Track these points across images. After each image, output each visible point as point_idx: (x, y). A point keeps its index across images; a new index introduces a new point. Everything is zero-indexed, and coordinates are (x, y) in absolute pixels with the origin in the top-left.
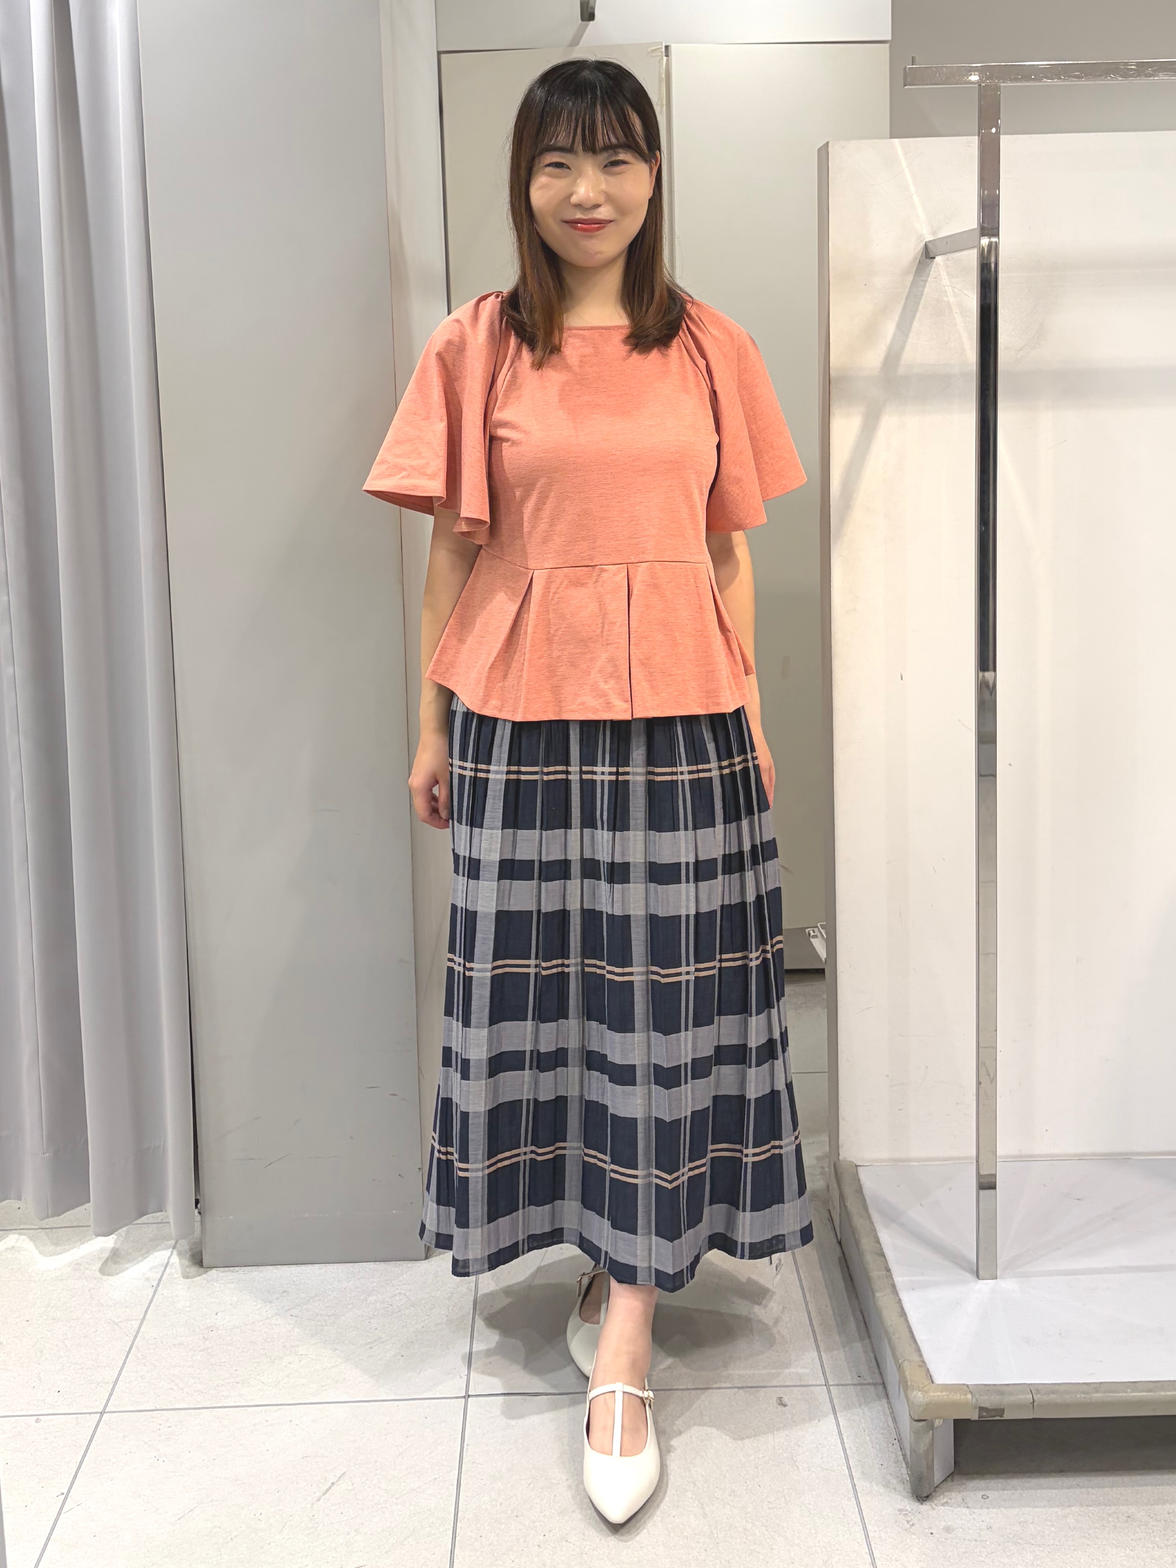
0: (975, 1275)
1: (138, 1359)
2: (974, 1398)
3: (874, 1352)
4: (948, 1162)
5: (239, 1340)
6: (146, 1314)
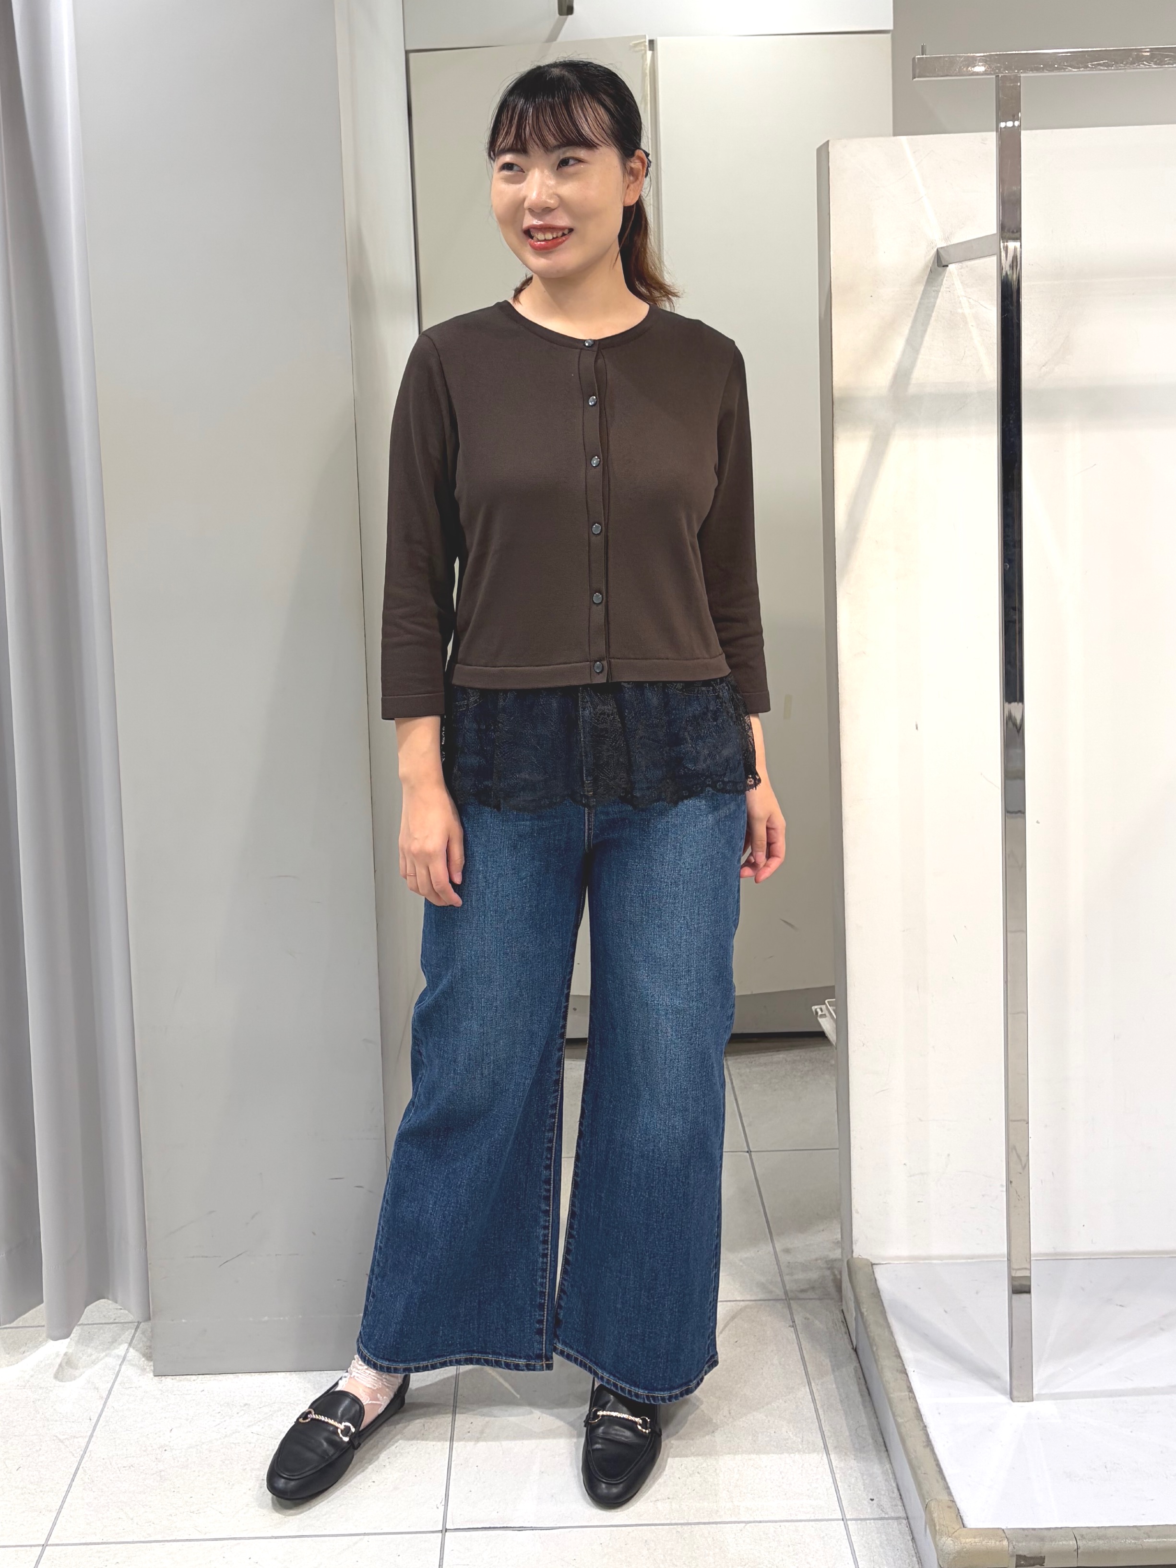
0: (1009, 1396)
1: (84, 1483)
2: (1011, 1545)
3: (895, 1478)
4: (974, 1261)
5: (195, 1462)
6: (94, 1430)
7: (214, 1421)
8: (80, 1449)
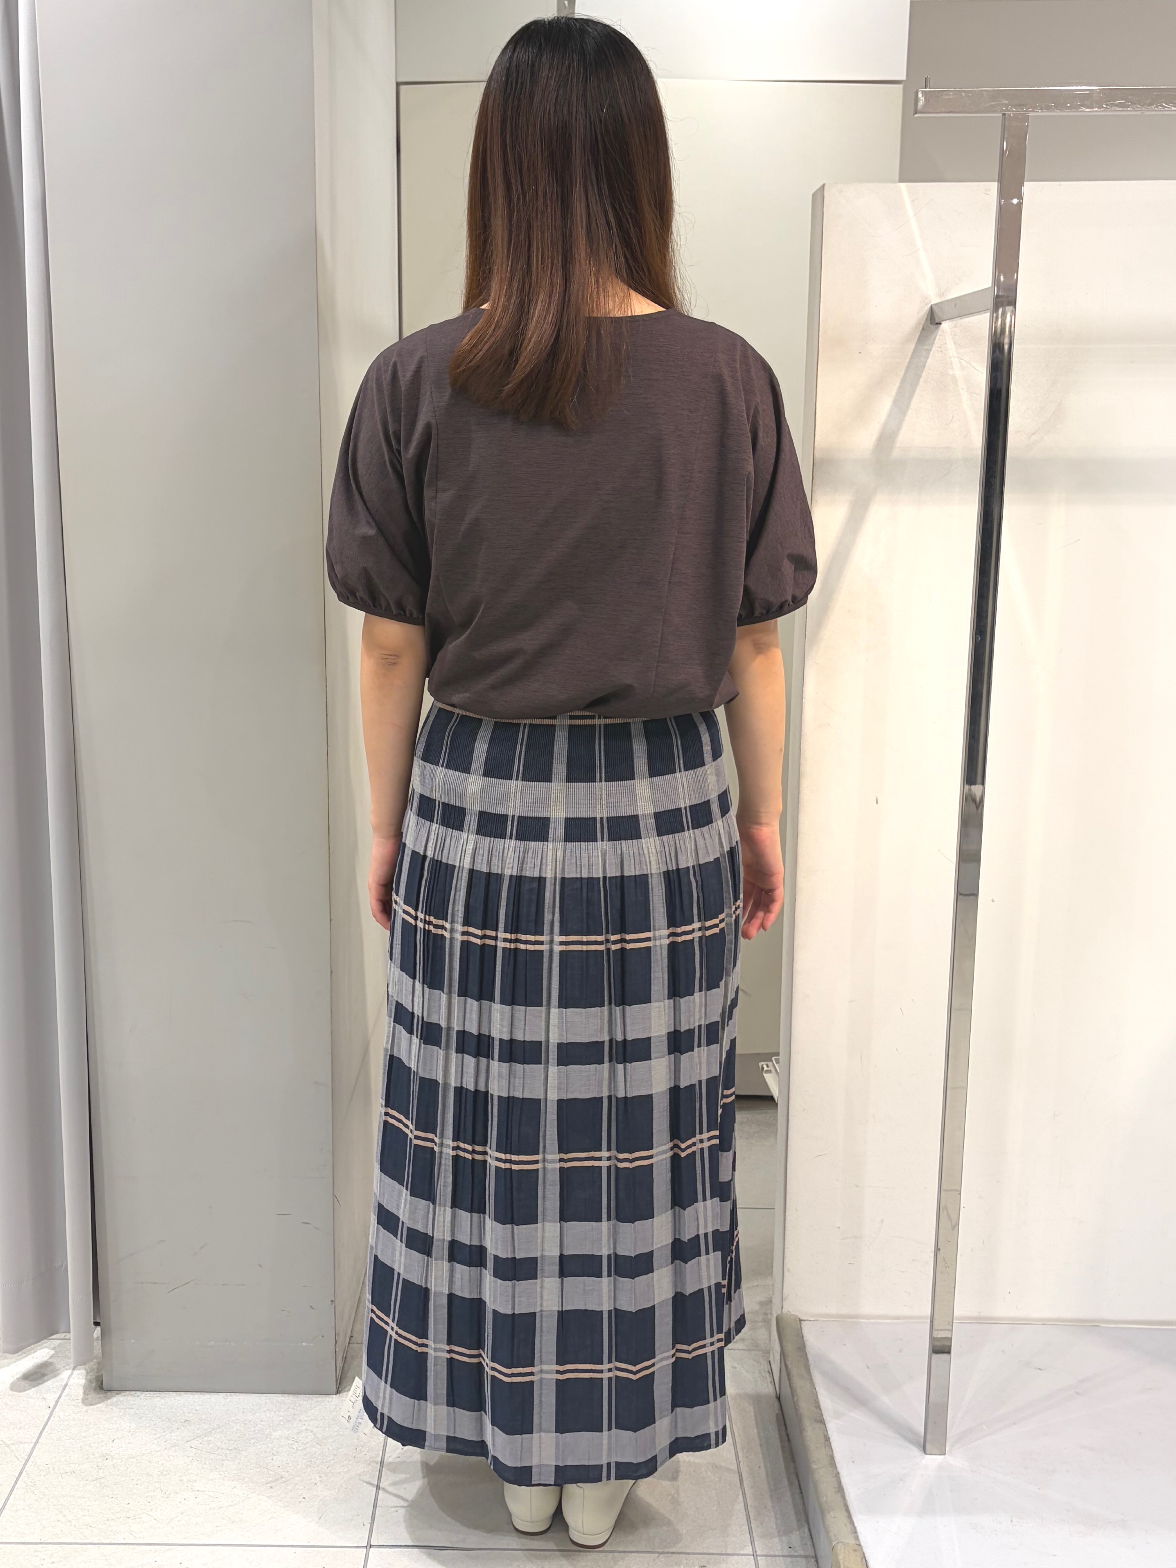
0: (922, 1449)
1: (27, 1486)
3: (807, 1521)
4: (899, 1321)
5: (134, 1472)
6: (39, 1437)
7: (155, 1434)
8: (25, 1454)
